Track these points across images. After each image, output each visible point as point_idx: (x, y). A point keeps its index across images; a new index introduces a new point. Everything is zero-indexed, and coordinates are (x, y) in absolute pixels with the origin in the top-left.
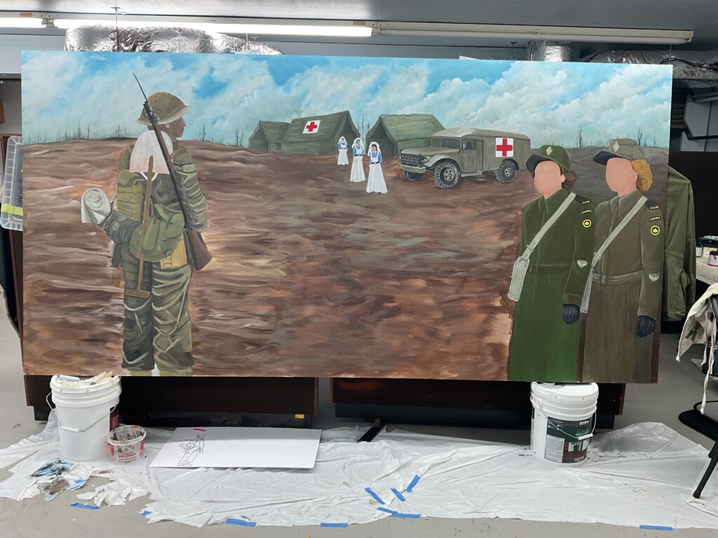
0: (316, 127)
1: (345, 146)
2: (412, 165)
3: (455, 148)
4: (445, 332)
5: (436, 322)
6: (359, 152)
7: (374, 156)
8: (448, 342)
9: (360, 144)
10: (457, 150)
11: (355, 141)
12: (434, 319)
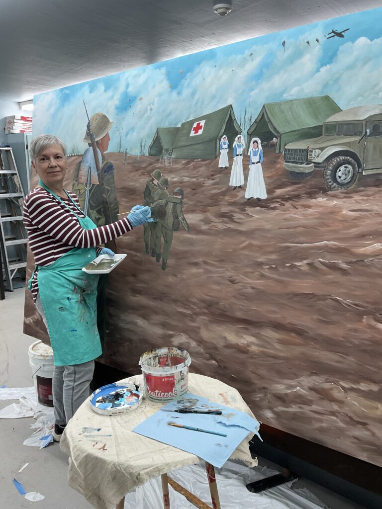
0: (201, 128)
1: (226, 146)
2: (297, 163)
3: (355, 134)
6: (240, 151)
7: (255, 155)
9: (240, 142)
10: (357, 138)
11: (236, 139)
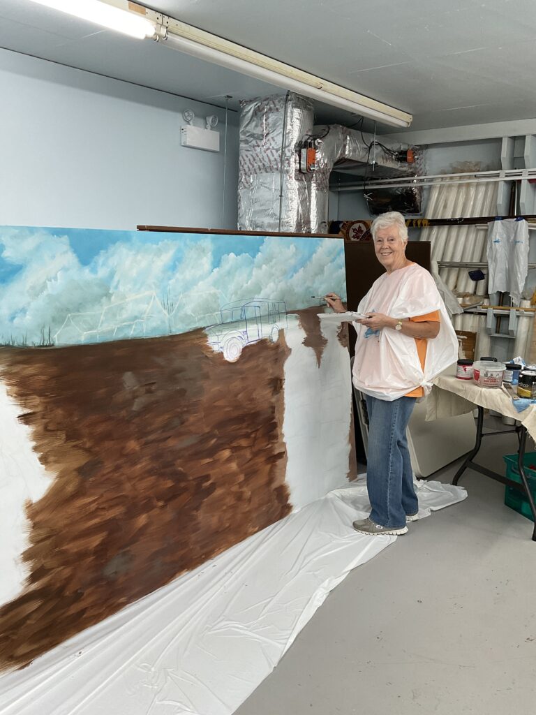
4: (247, 492)
5: (241, 485)
8: (250, 500)
12: (239, 484)
